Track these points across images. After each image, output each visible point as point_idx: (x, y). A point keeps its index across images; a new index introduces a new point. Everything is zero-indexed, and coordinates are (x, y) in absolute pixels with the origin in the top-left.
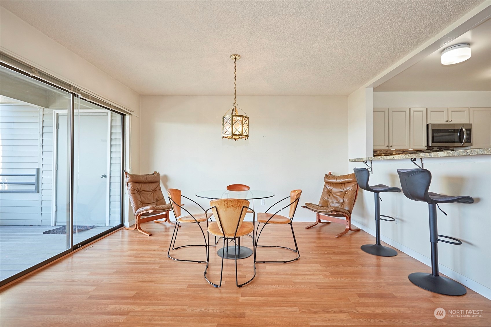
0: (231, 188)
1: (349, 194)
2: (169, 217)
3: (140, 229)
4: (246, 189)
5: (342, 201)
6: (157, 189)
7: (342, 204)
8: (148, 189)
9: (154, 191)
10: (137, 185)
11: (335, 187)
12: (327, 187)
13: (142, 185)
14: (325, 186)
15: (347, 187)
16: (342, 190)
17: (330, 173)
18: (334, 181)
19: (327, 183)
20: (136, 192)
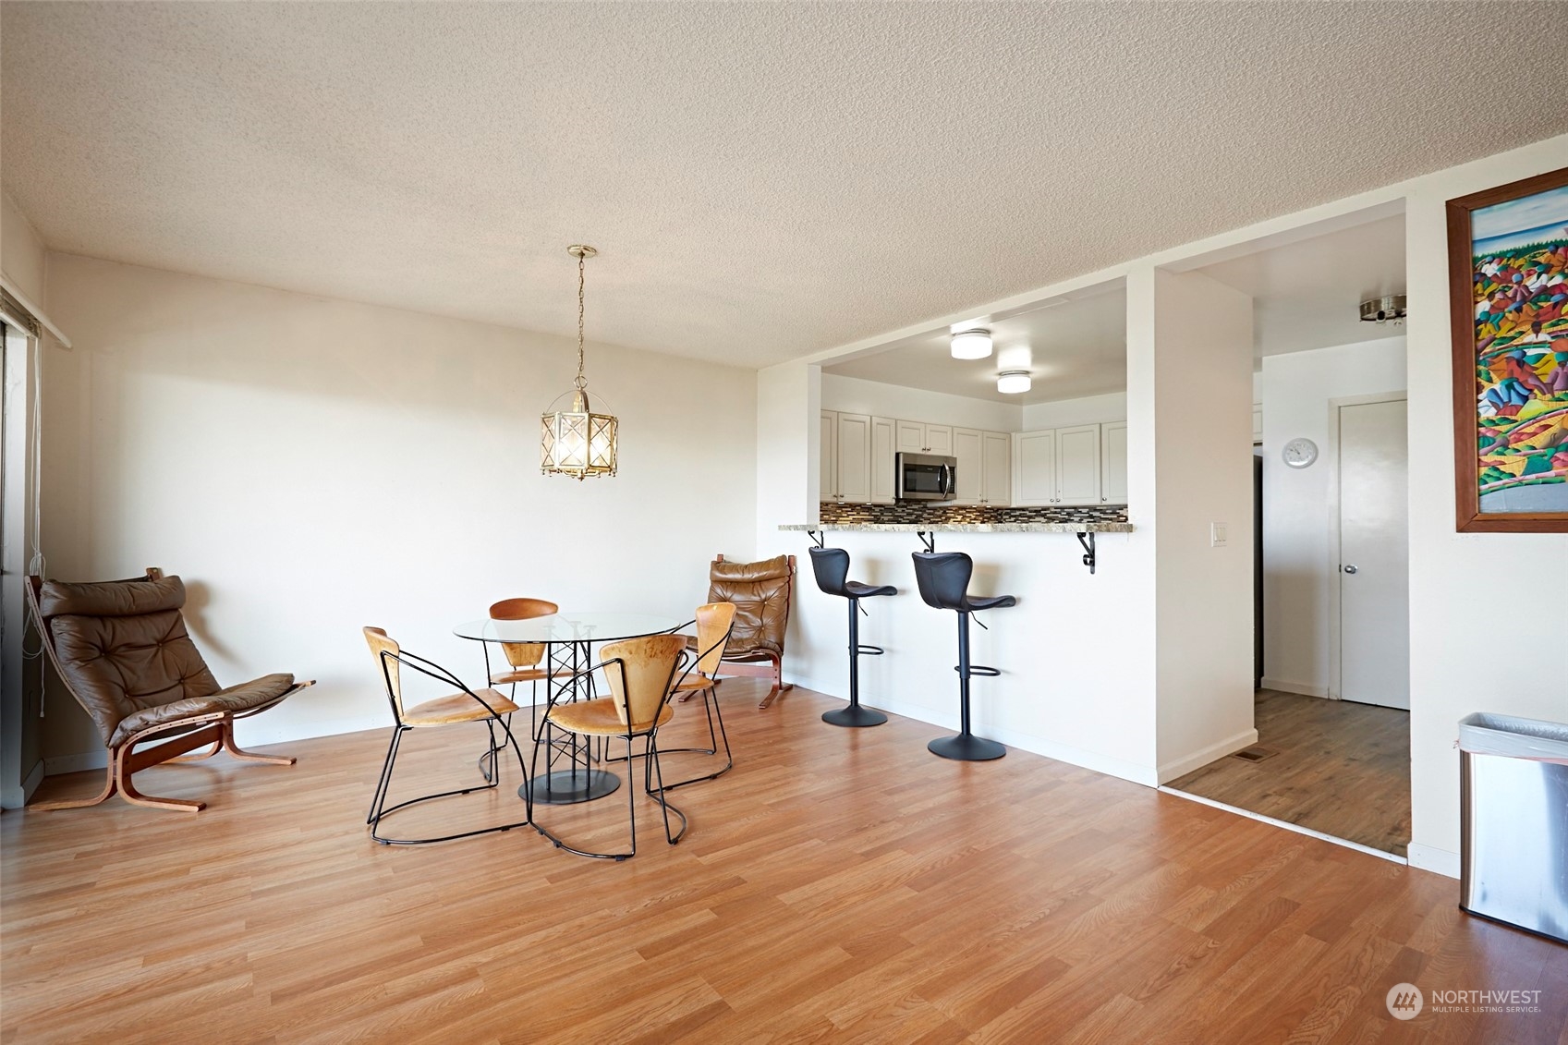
0: (504, 610)
1: (774, 606)
2: (231, 736)
3: (134, 794)
4: (547, 610)
5: (757, 622)
6: (176, 633)
7: (760, 630)
8: (141, 640)
9: (163, 642)
10: (97, 625)
11: (740, 593)
12: (719, 591)
13: (117, 622)
14: (712, 589)
15: (768, 589)
16: (757, 598)
17: (720, 556)
18: (738, 576)
19: (715, 581)
20: (96, 653)
